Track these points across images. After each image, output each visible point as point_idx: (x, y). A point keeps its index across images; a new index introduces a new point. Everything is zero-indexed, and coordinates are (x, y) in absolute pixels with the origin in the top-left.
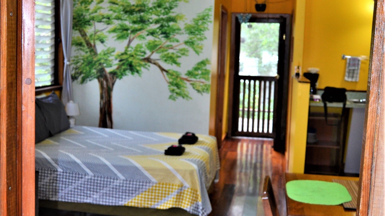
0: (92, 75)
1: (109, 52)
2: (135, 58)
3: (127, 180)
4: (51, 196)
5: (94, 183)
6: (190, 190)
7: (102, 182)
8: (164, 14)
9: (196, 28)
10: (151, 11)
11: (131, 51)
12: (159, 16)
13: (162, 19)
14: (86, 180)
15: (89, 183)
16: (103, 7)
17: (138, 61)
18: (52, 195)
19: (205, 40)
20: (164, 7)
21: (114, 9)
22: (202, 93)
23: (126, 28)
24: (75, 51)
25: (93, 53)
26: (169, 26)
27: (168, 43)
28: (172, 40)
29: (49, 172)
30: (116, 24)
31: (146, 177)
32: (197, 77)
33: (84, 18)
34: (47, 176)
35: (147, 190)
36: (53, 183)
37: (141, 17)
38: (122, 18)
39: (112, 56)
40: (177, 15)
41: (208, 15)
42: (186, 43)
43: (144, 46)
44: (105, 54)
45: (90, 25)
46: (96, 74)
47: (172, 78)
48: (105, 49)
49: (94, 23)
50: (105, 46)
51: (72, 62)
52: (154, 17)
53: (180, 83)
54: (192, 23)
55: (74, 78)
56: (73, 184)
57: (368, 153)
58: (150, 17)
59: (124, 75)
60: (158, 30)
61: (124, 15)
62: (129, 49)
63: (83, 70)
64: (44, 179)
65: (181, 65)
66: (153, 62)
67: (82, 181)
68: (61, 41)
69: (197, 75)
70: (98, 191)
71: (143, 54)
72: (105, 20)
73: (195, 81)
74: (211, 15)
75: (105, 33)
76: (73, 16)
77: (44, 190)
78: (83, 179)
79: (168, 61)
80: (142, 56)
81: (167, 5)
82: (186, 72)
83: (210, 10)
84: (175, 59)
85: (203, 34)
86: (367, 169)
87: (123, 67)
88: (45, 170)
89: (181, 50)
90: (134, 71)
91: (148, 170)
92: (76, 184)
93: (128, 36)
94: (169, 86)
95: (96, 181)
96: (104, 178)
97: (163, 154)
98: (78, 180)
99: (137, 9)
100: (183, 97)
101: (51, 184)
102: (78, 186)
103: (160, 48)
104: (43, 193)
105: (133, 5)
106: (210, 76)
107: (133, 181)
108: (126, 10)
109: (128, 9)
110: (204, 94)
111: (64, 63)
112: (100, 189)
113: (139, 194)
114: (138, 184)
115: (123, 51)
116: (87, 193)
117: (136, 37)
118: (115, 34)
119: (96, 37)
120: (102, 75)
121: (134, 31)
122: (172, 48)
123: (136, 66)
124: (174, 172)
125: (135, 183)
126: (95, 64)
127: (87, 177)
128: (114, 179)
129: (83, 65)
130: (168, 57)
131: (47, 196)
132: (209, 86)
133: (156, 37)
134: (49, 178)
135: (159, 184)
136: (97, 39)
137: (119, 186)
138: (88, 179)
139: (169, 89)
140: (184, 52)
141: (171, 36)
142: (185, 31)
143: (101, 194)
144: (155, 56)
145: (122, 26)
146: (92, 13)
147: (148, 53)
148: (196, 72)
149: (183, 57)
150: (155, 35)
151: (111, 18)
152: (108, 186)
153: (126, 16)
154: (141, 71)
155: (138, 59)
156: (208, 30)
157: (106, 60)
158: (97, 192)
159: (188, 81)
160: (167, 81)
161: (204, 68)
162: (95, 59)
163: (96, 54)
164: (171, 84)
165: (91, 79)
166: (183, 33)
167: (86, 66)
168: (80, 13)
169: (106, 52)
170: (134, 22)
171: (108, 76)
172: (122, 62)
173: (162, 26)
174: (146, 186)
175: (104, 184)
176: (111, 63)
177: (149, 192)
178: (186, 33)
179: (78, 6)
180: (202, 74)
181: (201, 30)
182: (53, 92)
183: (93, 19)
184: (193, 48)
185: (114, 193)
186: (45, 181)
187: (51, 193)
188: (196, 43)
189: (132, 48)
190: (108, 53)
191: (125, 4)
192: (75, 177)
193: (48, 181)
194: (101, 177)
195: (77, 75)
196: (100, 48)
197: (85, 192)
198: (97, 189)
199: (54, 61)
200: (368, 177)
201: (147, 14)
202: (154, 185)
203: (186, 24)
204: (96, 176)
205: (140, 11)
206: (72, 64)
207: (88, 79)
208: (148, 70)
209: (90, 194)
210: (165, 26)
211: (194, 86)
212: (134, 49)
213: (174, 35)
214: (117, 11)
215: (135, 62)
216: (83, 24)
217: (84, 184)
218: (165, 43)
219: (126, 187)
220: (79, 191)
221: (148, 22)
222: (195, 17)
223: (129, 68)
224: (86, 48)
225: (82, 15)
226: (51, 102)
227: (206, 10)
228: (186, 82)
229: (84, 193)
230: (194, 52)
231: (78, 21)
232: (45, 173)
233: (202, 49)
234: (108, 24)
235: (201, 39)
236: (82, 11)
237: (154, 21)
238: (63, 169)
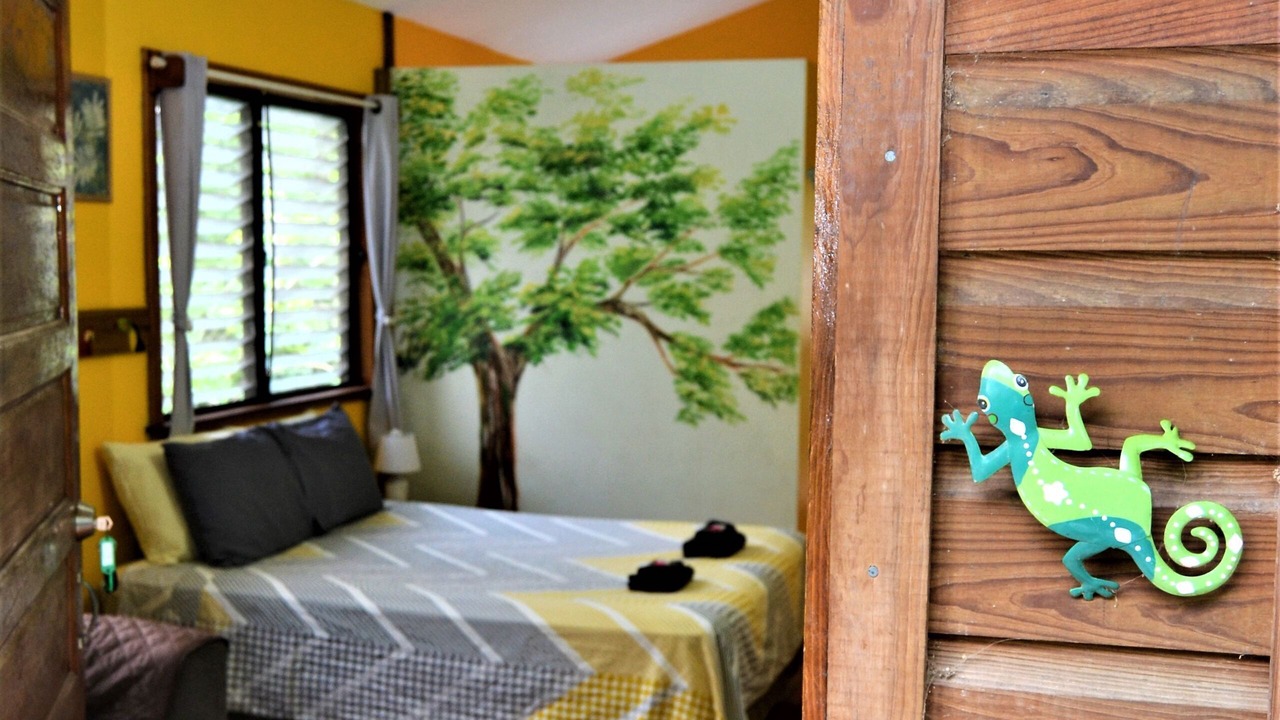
0: (458, 352)
1: (504, 284)
2: (575, 301)
3: (506, 666)
4: (296, 709)
5: (415, 671)
6: (689, 698)
7: (438, 671)
8: (657, 170)
9: (752, 209)
10: (619, 161)
11: (565, 281)
12: (642, 174)
13: (654, 185)
14: (394, 664)
15: (402, 673)
16: (485, 154)
17: (585, 310)
18: (301, 705)
19: (780, 244)
20: (658, 147)
21: (514, 160)
22: (776, 401)
23: (548, 213)
24: (408, 284)
25: (457, 291)
26: (672, 205)
27: (673, 255)
28: (682, 244)
29: (292, 639)
30: (522, 202)
31: (563, 658)
32: (760, 354)
33: (431, 189)
34: (287, 652)
35: (566, 696)
36: (302, 670)
37: (592, 182)
38: (540, 185)
39: (512, 296)
40: (697, 172)
41: (786, 168)
42: (725, 252)
43: (601, 264)
44: (491, 293)
45: (447, 208)
46: (470, 350)
47: (685, 359)
48: (492, 276)
49: (460, 203)
50: (491, 268)
51: (399, 317)
52: (630, 180)
53: (710, 372)
54: (738, 194)
55: (405, 363)
56: (358, 675)
57: (813, 613)
58: (618, 179)
59: (546, 350)
60: (641, 218)
61: (542, 176)
62: (561, 275)
63: (433, 338)
64: (278, 659)
65: (712, 320)
66: (628, 311)
67: (380, 666)
68: (364, 257)
69: (759, 347)
70: (427, 695)
71: (599, 289)
72: (489, 192)
73: (754, 367)
74: (796, 169)
75: (491, 231)
76: (401, 185)
77: (279, 690)
78: (385, 662)
79: (672, 310)
80: (599, 294)
81: (667, 142)
82: (725, 340)
83: (791, 152)
84: (695, 301)
85: (773, 225)
86: (813, 662)
87: (545, 329)
88: (280, 633)
89: (710, 275)
90: (574, 340)
91: (568, 634)
92: (367, 676)
93: (555, 237)
94: (677, 382)
95: (420, 668)
96: (444, 658)
97: (625, 588)
98: (372, 664)
99: (580, 158)
100: (720, 415)
101: (298, 675)
102: (371, 681)
103: (649, 269)
104: (275, 701)
105: (570, 147)
106: (798, 350)
107: (525, 669)
108: (548, 161)
109: (555, 159)
110: (782, 405)
111: (374, 322)
112: (432, 692)
113: (541, 707)
114: (539, 676)
115: (542, 282)
116: (396, 703)
117: (578, 238)
118: (516, 234)
119: (466, 244)
120: (484, 355)
121: (573, 222)
122: (683, 268)
123: (581, 324)
124: (643, 643)
125: (530, 674)
126: (464, 322)
127: (395, 655)
128: (470, 662)
129: (431, 326)
130: (671, 297)
131: (287, 708)
132: (795, 379)
133: (635, 238)
134: (290, 657)
135: (600, 676)
136: (469, 249)
137: (486, 682)
138: (399, 661)
139: (678, 391)
140: (717, 281)
141: (680, 234)
142: (722, 217)
143: (436, 706)
144: (635, 294)
145: (538, 208)
146: (454, 174)
147: (615, 285)
148: (757, 340)
149: (717, 295)
150: (632, 233)
151: (507, 186)
152: (455, 682)
153: (548, 180)
154: (594, 338)
155: (586, 304)
156: (789, 211)
157: (495, 309)
158: (423, 699)
159: (734, 365)
160: (670, 366)
161: (778, 326)
162: (465, 307)
163: (466, 292)
164: (684, 375)
165: (453, 364)
166: (714, 225)
167: (441, 326)
168: (421, 174)
169: (495, 286)
170: (573, 197)
171: (502, 354)
172: (540, 315)
173: (653, 206)
174: (562, 682)
175: (441, 676)
176: (509, 317)
177: (570, 701)
178: (723, 225)
179: (415, 155)
180: (774, 344)
181: (767, 213)
182: (335, 404)
183: (456, 190)
184: (746, 267)
185: (472, 702)
186: (281, 664)
187: (296, 700)
188: (753, 253)
189: (568, 272)
190: (501, 287)
191: (547, 145)
192: (364, 655)
193: (289, 665)
194: (435, 656)
195: (414, 355)
196: (478, 275)
197: (391, 698)
198: (423, 690)
199: (347, 316)
200: (816, 687)
201: (610, 172)
202: (586, 680)
203: (722, 197)
204: (421, 652)
205: (588, 163)
206: (399, 323)
207: (446, 366)
208: (616, 335)
209: (404, 705)
210: (663, 205)
211: (752, 381)
212: (574, 274)
213: (689, 231)
214: (524, 164)
215: (577, 312)
216: (429, 207)
217: (388, 676)
218: (662, 255)
219: (505, 685)
220: (374, 695)
221: (613, 196)
222: (749, 174)
223: (559, 329)
224: (437, 273)
225: (426, 180)
226: (324, 434)
227: (781, 151)
228: (725, 369)
229: (387, 701)
230: (748, 281)
231: (416, 199)
232: (279, 642)
233: (771, 270)
234: (500, 203)
235: (768, 241)
236: (424, 168)
237: (632, 191)
238: (328, 631)
